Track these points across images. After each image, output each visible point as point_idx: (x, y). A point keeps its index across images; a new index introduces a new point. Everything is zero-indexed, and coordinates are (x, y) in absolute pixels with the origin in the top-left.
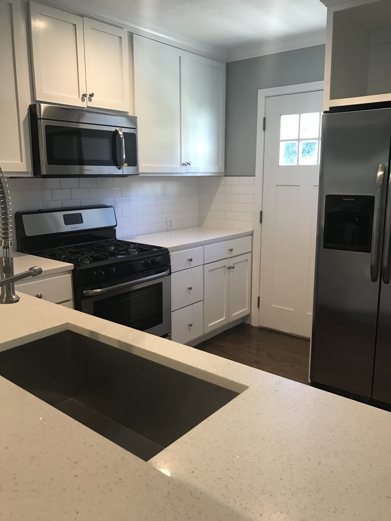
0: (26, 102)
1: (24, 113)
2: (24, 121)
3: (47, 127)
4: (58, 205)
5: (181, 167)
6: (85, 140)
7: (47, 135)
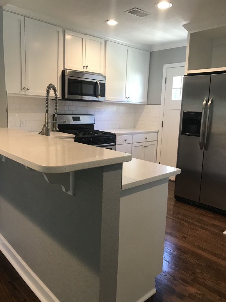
0: (61, 69)
1: (60, 73)
2: (60, 77)
3: (69, 79)
4: (71, 113)
5: (125, 99)
6: (84, 85)
7: (68, 83)
